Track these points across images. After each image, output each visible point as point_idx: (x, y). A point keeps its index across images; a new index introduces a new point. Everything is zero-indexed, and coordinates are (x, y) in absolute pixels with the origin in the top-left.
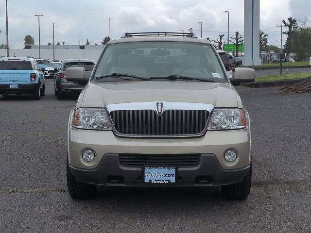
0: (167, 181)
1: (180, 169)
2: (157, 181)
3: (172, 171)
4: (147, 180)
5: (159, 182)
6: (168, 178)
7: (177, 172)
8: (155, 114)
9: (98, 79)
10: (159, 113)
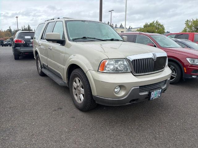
8: (153, 60)
9: (74, 40)
10: (155, 59)
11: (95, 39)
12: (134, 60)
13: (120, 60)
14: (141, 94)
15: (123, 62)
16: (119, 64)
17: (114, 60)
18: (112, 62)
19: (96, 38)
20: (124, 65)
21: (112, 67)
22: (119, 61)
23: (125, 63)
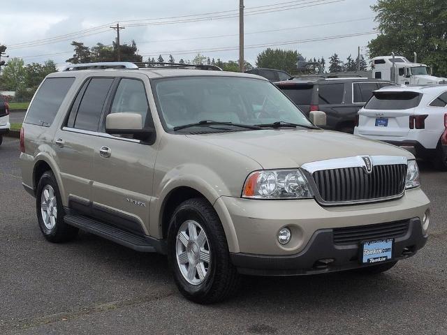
0: (384, 257)
1: (398, 240)
2: (375, 259)
3: (389, 245)
4: (365, 260)
5: (377, 260)
6: (385, 254)
7: (393, 244)
8: (364, 172)
9: (177, 130)
10: (369, 171)
11: (230, 124)
12: (319, 172)
13: (290, 172)
14: (339, 247)
15: (297, 177)
16: (286, 180)
17: (275, 172)
18: (272, 177)
19: (233, 123)
20: (298, 182)
21: (272, 187)
22: (287, 173)
23: (301, 179)
